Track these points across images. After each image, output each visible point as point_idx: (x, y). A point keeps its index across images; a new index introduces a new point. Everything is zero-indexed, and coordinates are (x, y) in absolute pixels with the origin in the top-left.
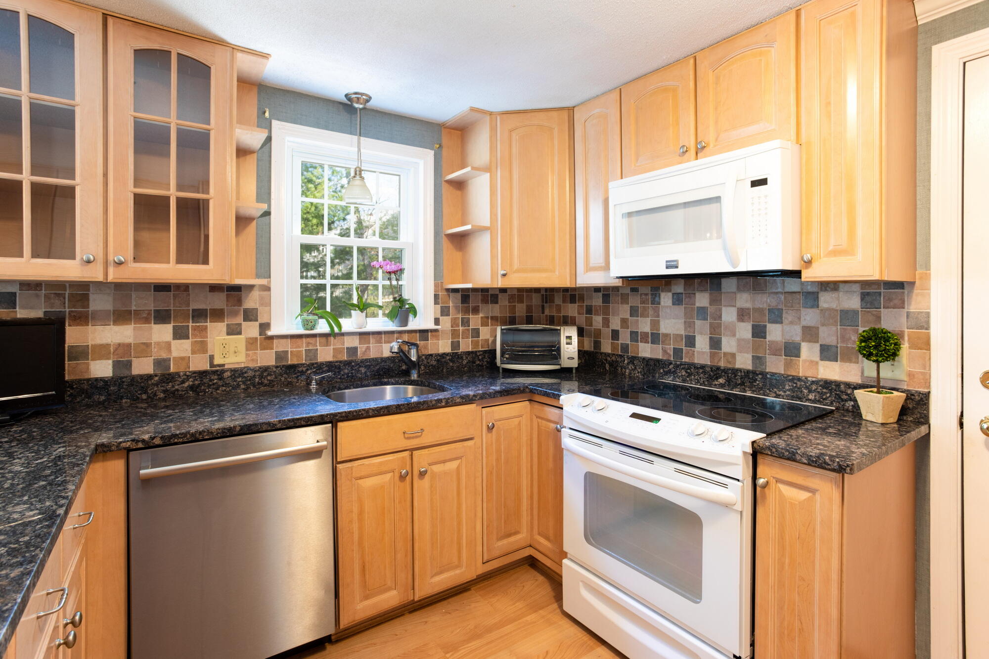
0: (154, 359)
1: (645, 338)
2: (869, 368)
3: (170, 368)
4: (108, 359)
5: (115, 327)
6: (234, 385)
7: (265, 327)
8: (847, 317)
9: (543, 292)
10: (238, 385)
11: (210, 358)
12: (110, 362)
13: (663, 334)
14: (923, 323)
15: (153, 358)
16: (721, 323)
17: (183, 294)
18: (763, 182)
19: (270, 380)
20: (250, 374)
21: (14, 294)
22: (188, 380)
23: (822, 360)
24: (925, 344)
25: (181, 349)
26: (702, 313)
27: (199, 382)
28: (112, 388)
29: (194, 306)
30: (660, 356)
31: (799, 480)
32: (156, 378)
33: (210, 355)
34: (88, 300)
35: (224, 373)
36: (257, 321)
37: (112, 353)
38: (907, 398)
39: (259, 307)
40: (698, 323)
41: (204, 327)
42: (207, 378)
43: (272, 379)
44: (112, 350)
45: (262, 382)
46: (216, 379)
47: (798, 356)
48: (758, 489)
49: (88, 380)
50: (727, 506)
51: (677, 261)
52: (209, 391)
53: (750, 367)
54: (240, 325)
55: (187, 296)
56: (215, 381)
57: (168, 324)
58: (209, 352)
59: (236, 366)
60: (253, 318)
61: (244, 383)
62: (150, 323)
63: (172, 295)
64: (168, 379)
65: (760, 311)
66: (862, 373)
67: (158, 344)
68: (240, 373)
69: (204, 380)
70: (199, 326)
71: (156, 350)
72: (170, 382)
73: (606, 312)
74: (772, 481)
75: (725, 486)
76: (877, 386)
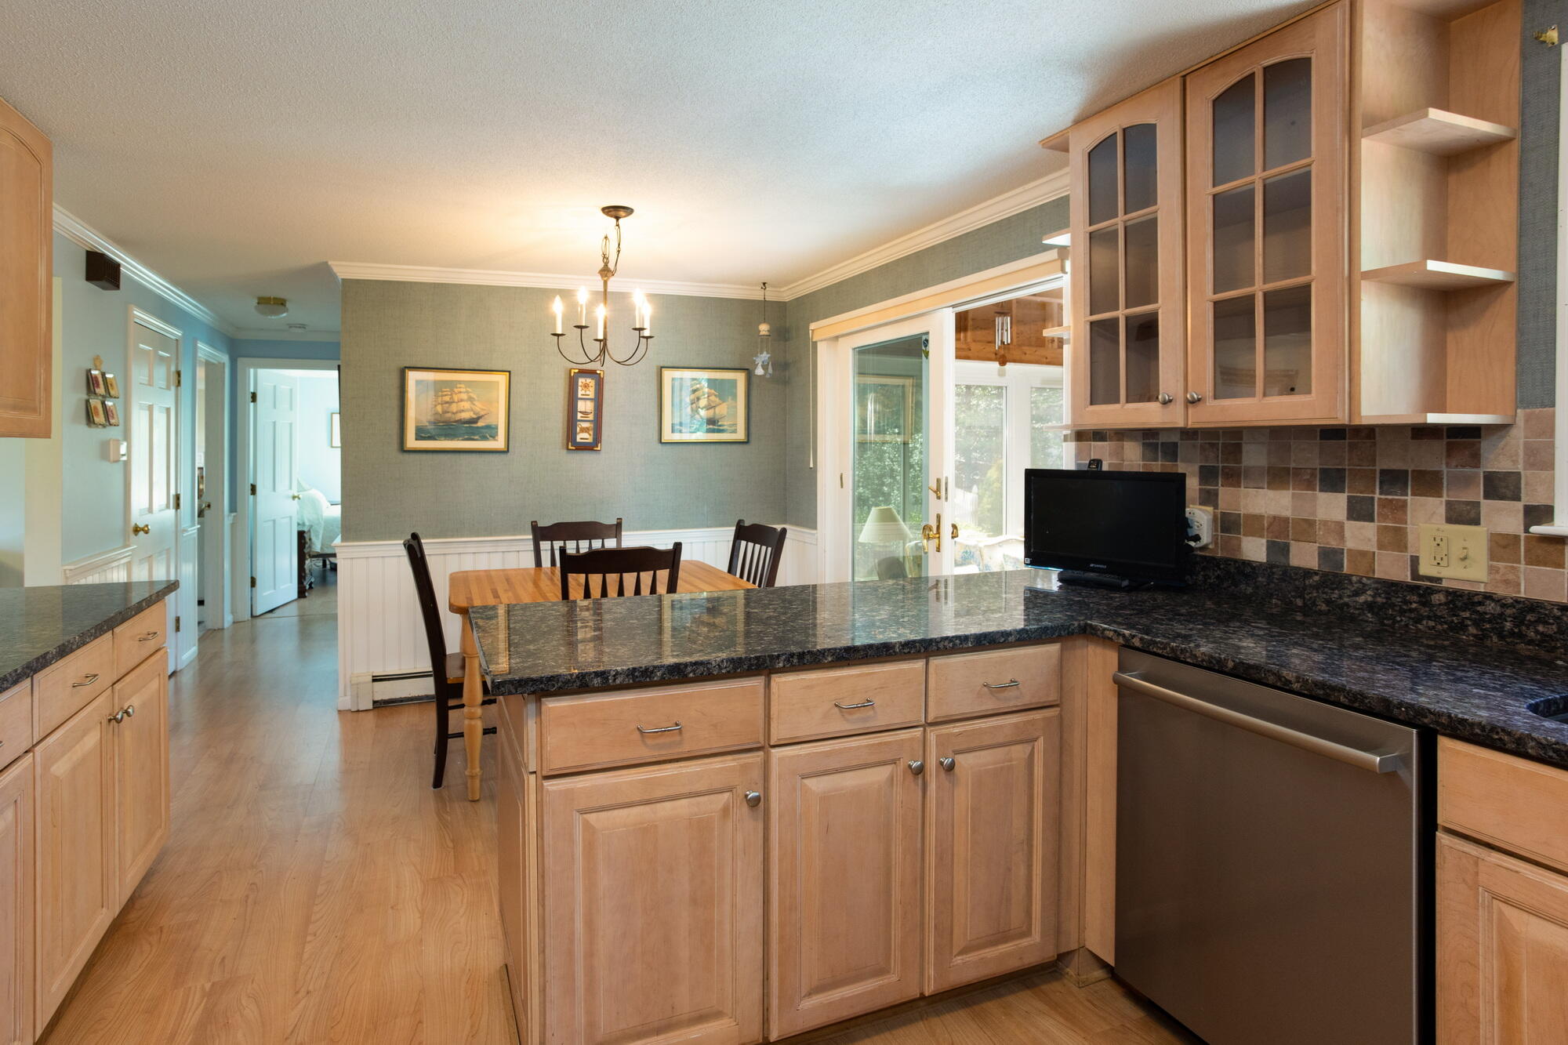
0: (1319, 547)
3: (1343, 567)
4: (1262, 536)
5: (1271, 491)
6: (1452, 621)
10: (1463, 627)
11: (1412, 561)
12: (1264, 541)
15: (1318, 545)
17: (1364, 443)
19: (1542, 634)
22: (1364, 592)
25: (1361, 536)
27: (1384, 601)
28: (1260, 579)
29: (1383, 464)
32: (1317, 578)
33: (1411, 556)
34: (1240, 452)
35: (1432, 594)
36: (1518, 499)
37: (1266, 528)
39: (1525, 469)
41: (1400, 504)
42: (1398, 597)
43: (1550, 632)
44: (1266, 525)
45: (1520, 631)
46: (1415, 602)
49: (1236, 561)
52: (1402, 620)
54: (1477, 505)
55: (1371, 446)
56: (1414, 606)
57: (1340, 492)
58: (1409, 549)
59: (1467, 587)
60: (1509, 494)
61: (1476, 624)
62: (1315, 490)
63: (1347, 444)
64: (1332, 584)
67: (1325, 523)
68: (1466, 601)
69: (1393, 599)
70: (1391, 500)
71: (1321, 533)
72: (1336, 588)
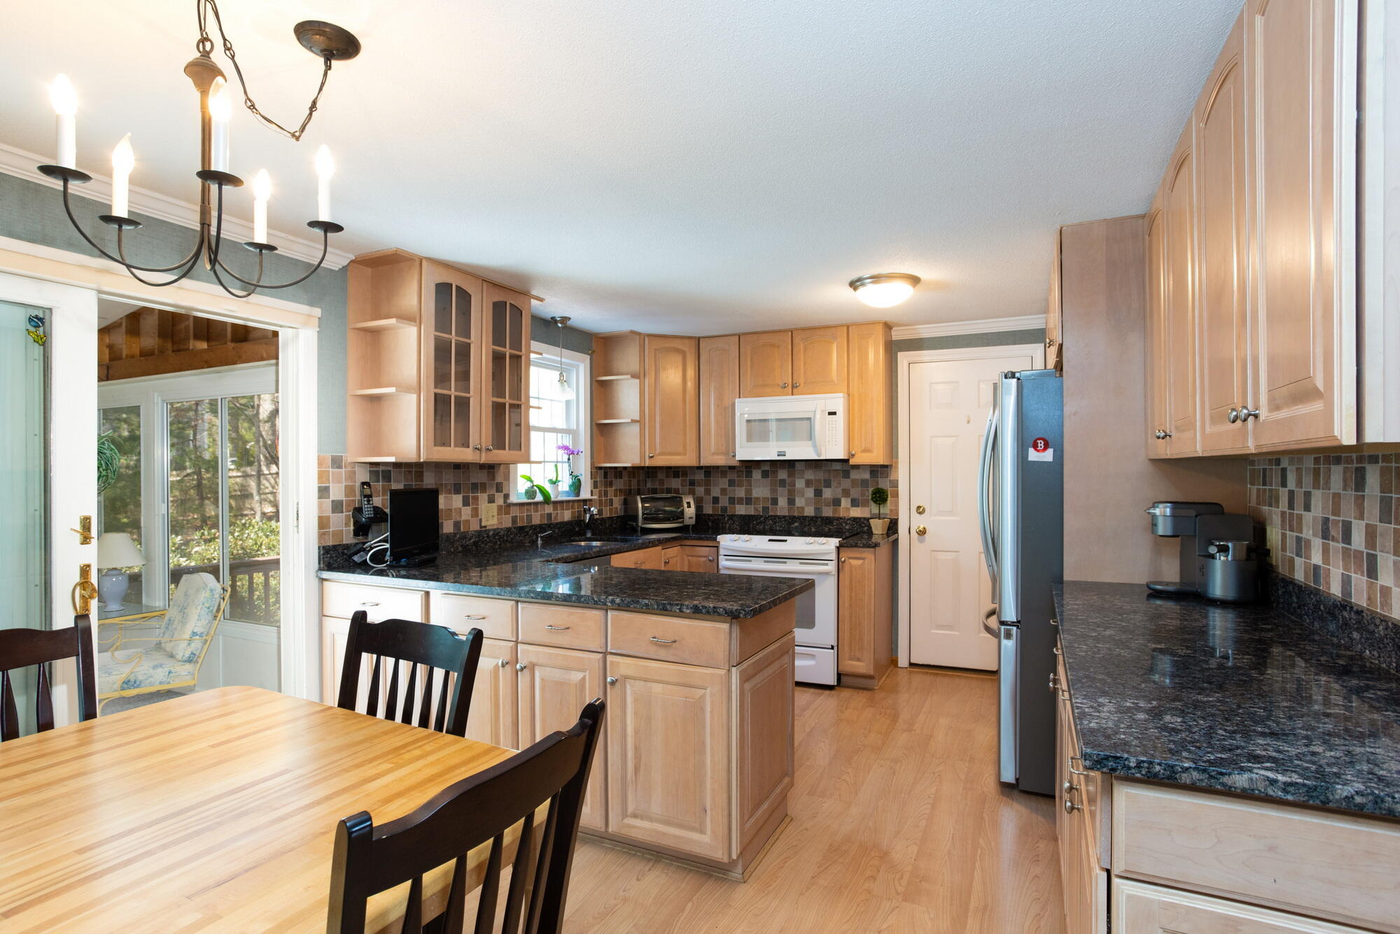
0: (454, 522)
1: (740, 501)
2: (874, 509)
3: (461, 529)
6: (494, 542)
7: (506, 496)
8: (864, 483)
9: (646, 470)
10: (497, 542)
11: (480, 521)
13: (755, 498)
14: (895, 484)
16: (795, 489)
17: (466, 471)
18: (834, 413)
19: (511, 538)
20: (502, 533)
21: (390, 471)
22: (473, 537)
23: (852, 506)
24: (896, 495)
25: (467, 514)
26: (783, 483)
27: (477, 540)
29: (473, 480)
30: (752, 513)
31: (858, 556)
33: (480, 519)
35: (488, 532)
36: (503, 492)
38: (891, 522)
39: (503, 481)
40: (780, 489)
41: (477, 497)
42: (481, 537)
43: (513, 537)
45: (507, 539)
46: (485, 537)
47: (840, 506)
48: (840, 563)
50: (827, 574)
51: (785, 452)
52: (482, 546)
53: (813, 515)
54: (494, 495)
55: (468, 472)
56: (485, 539)
57: (460, 494)
58: (480, 516)
59: (494, 527)
60: (501, 490)
61: (499, 540)
62: (452, 494)
64: (463, 537)
65: (818, 481)
66: (871, 512)
67: (455, 509)
68: (495, 533)
69: (479, 538)
70: (474, 496)
71: (454, 515)
72: (461, 539)
73: (708, 484)
74: (847, 559)
75: (827, 565)
76: (879, 517)
